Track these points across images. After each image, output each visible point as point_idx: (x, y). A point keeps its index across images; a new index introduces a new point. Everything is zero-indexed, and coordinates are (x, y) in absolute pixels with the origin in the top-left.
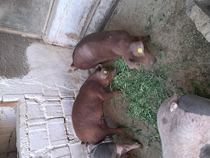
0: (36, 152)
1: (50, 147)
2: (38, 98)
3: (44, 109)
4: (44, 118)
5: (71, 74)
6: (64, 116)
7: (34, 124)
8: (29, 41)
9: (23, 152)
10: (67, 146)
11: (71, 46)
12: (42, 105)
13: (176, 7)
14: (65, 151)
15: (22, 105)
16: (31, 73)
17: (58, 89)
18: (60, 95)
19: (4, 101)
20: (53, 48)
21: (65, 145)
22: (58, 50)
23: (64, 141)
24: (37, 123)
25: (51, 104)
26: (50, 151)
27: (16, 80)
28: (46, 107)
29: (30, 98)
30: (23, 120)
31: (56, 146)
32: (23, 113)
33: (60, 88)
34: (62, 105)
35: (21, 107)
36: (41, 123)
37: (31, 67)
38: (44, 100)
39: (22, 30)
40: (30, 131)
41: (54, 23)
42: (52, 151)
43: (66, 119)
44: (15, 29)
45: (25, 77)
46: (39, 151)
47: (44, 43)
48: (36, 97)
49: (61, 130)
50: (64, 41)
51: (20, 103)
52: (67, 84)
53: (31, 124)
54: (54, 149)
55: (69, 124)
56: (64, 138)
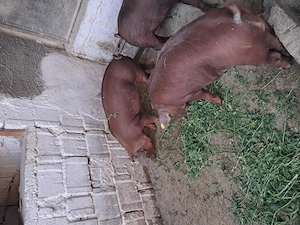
0: (46, 199)
1: (66, 195)
2: (54, 127)
3: (61, 143)
4: (60, 155)
6: (88, 154)
7: (45, 161)
8: (46, 49)
9: (28, 198)
10: (90, 195)
11: (104, 61)
12: (58, 137)
14: (86, 202)
15: (31, 134)
16: (45, 94)
18: (84, 126)
19: (6, 128)
20: (79, 61)
21: (87, 193)
22: (86, 65)
23: (85, 189)
24: (50, 161)
25: (71, 138)
26: (65, 200)
27: (25, 101)
28: (64, 140)
29: (42, 126)
30: (30, 155)
31: (74, 194)
32: (31, 146)
33: (85, 117)
34: (86, 139)
35: (28, 137)
36: (55, 161)
37: (47, 84)
38: (62, 130)
39: (37, 33)
40: (40, 170)
41: (82, 26)
42: (68, 201)
43: (91, 160)
44: (28, 31)
45: (37, 98)
46: (51, 198)
47: (67, 55)
48: (50, 126)
49: (83, 173)
50: (94, 52)
51: (28, 133)
52: (95, 111)
53: (42, 162)
54: (70, 198)
55: (95, 166)
56: (86, 184)
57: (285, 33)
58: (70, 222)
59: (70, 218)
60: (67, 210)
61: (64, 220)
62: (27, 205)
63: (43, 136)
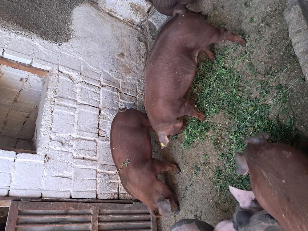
0: (57, 135)
1: (74, 135)
2: (74, 75)
3: (78, 91)
4: (75, 101)
5: (122, 59)
6: (100, 107)
7: (63, 103)
9: (43, 130)
10: (95, 141)
11: (132, 22)
12: (77, 85)
13: (279, 3)
14: (92, 146)
15: (53, 77)
16: (72, 42)
17: (101, 73)
18: (102, 80)
19: (33, 65)
20: (108, 18)
21: (93, 139)
22: (114, 23)
23: (93, 135)
24: (66, 104)
25: (88, 88)
26: (73, 139)
27: (53, 45)
28: (81, 89)
29: (64, 72)
30: (50, 95)
31: (81, 137)
32: (52, 87)
33: (104, 73)
34: (101, 93)
35: (51, 78)
36: (71, 105)
37: (75, 34)
38: (81, 80)
40: (57, 109)
42: (76, 141)
43: (102, 112)
45: (64, 44)
46: (62, 135)
47: (98, 9)
48: (71, 73)
49: (93, 121)
50: (125, 12)
51: (51, 74)
52: (113, 69)
53: (59, 103)
54: (78, 139)
55: (105, 118)
56: (94, 131)
57: (297, 33)
58: (74, 158)
59: (75, 155)
60: (74, 148)
61: (70, 155)
62: (42, 135)
63: (64, 81)
